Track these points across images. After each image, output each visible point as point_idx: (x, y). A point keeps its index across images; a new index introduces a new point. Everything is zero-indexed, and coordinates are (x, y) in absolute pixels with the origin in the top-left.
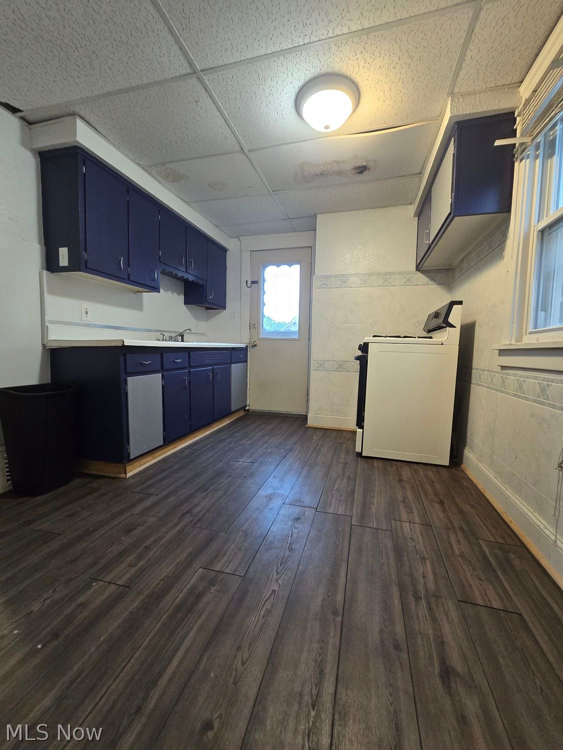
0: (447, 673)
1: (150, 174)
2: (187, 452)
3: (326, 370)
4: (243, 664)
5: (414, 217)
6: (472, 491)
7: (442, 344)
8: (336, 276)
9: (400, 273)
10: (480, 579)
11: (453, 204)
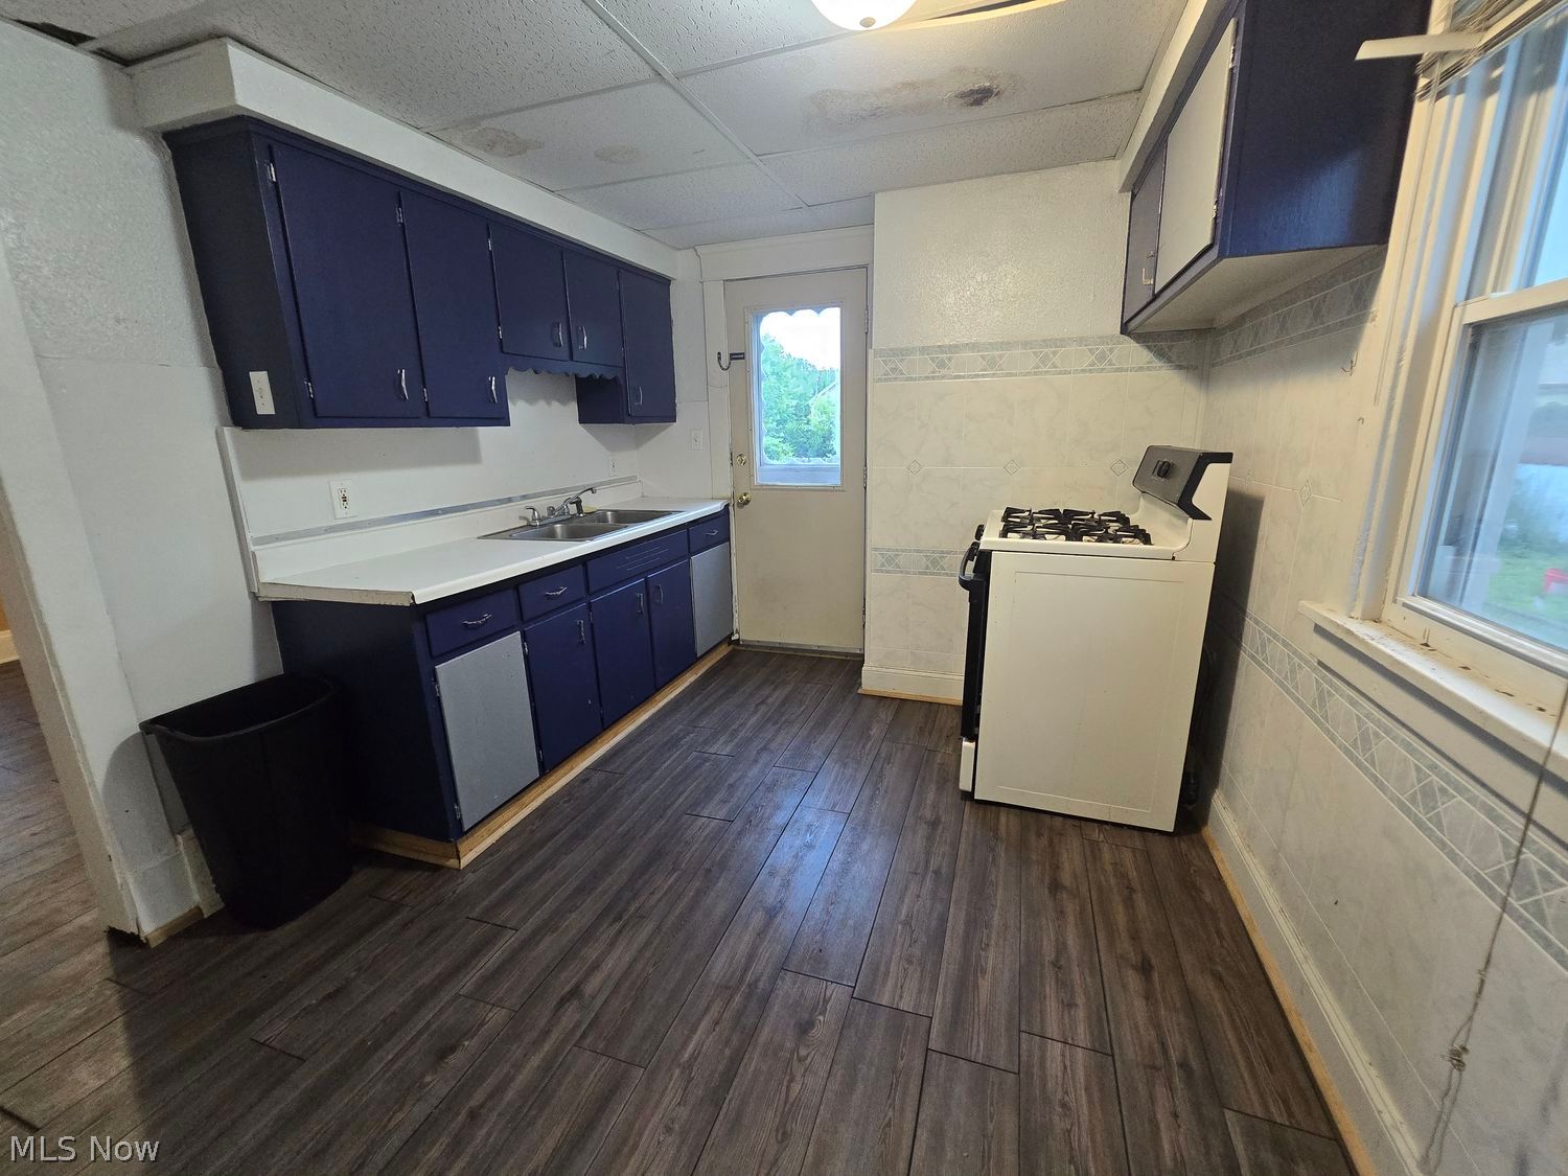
1: (450, 144)
2: (598, 777)
3: (902, 572)
5: (1120, 192)
6: (1222, 925)
7: (1173, 558)
8: (923, 350)
9: (1081, 341)
11: (1219, 220)
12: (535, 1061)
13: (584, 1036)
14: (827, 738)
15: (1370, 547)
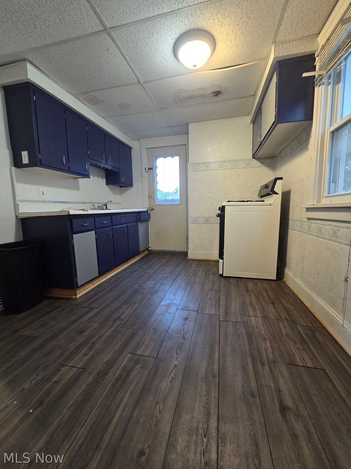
0: (283, 409)
2: (114, 279)
3: (198, 224)
4: (160, 413)
5: (250, 123)
6: (291, 295)
7: (271, 205)
8: (203, 163)
9: (243, 160)
10: (299, 350)
11: (276, 115)
12: (110, 331)
13: (123, 325)
14: (181, 268)
15: (316, 186)
